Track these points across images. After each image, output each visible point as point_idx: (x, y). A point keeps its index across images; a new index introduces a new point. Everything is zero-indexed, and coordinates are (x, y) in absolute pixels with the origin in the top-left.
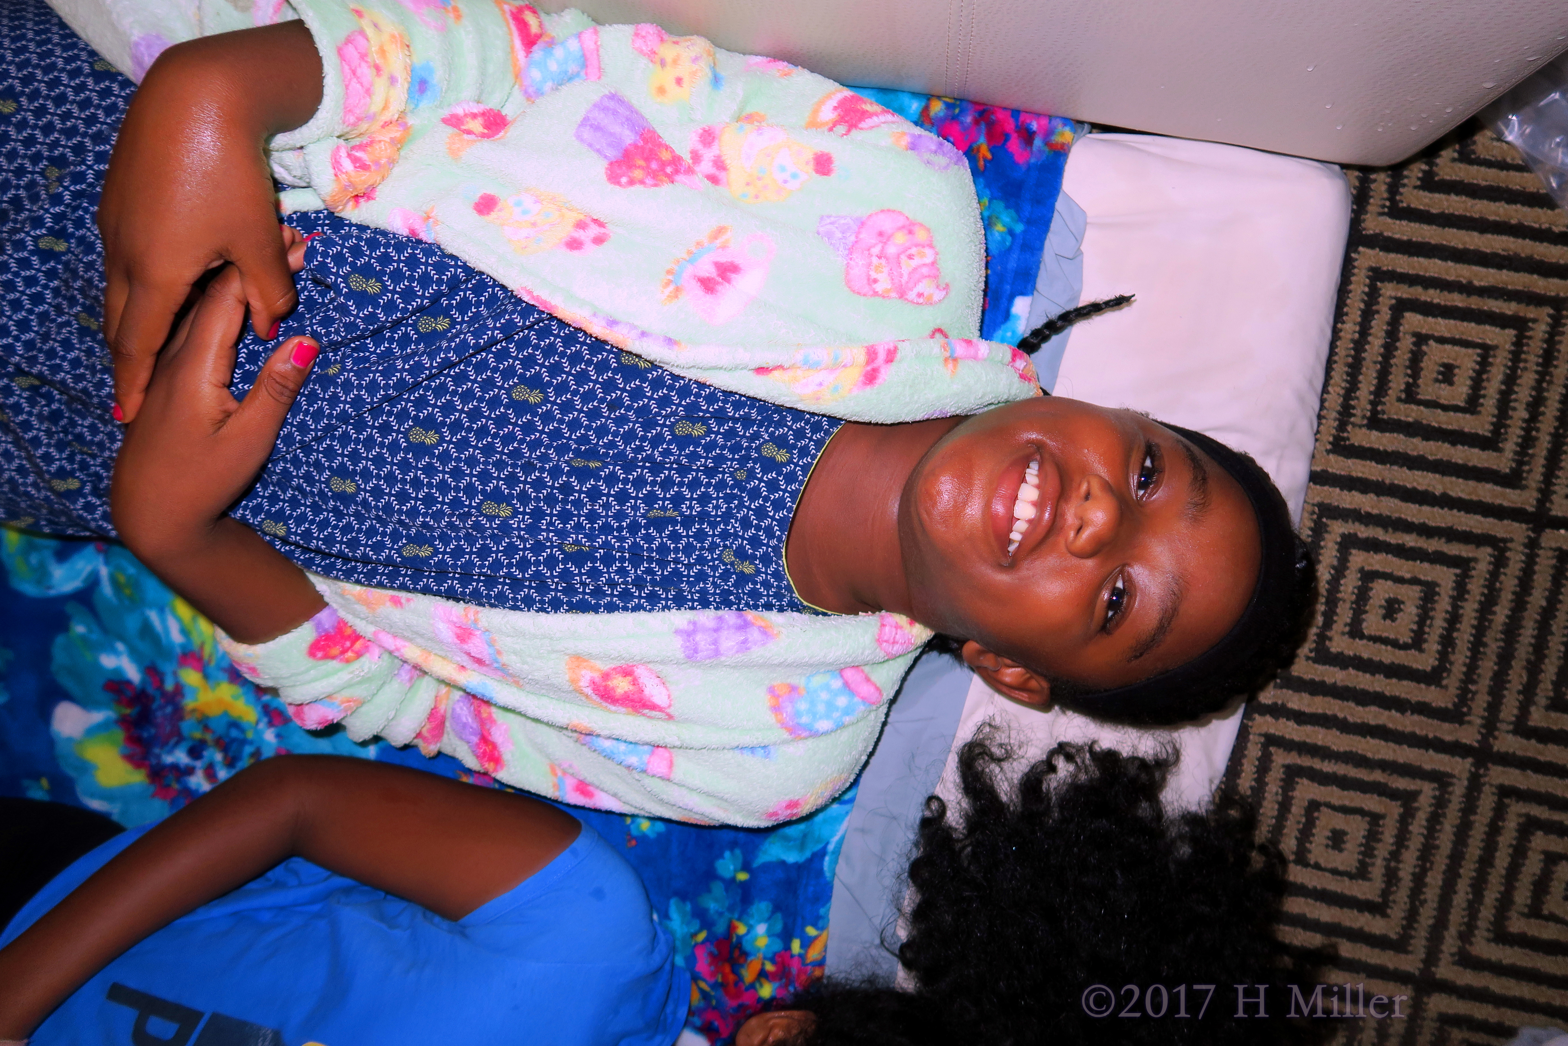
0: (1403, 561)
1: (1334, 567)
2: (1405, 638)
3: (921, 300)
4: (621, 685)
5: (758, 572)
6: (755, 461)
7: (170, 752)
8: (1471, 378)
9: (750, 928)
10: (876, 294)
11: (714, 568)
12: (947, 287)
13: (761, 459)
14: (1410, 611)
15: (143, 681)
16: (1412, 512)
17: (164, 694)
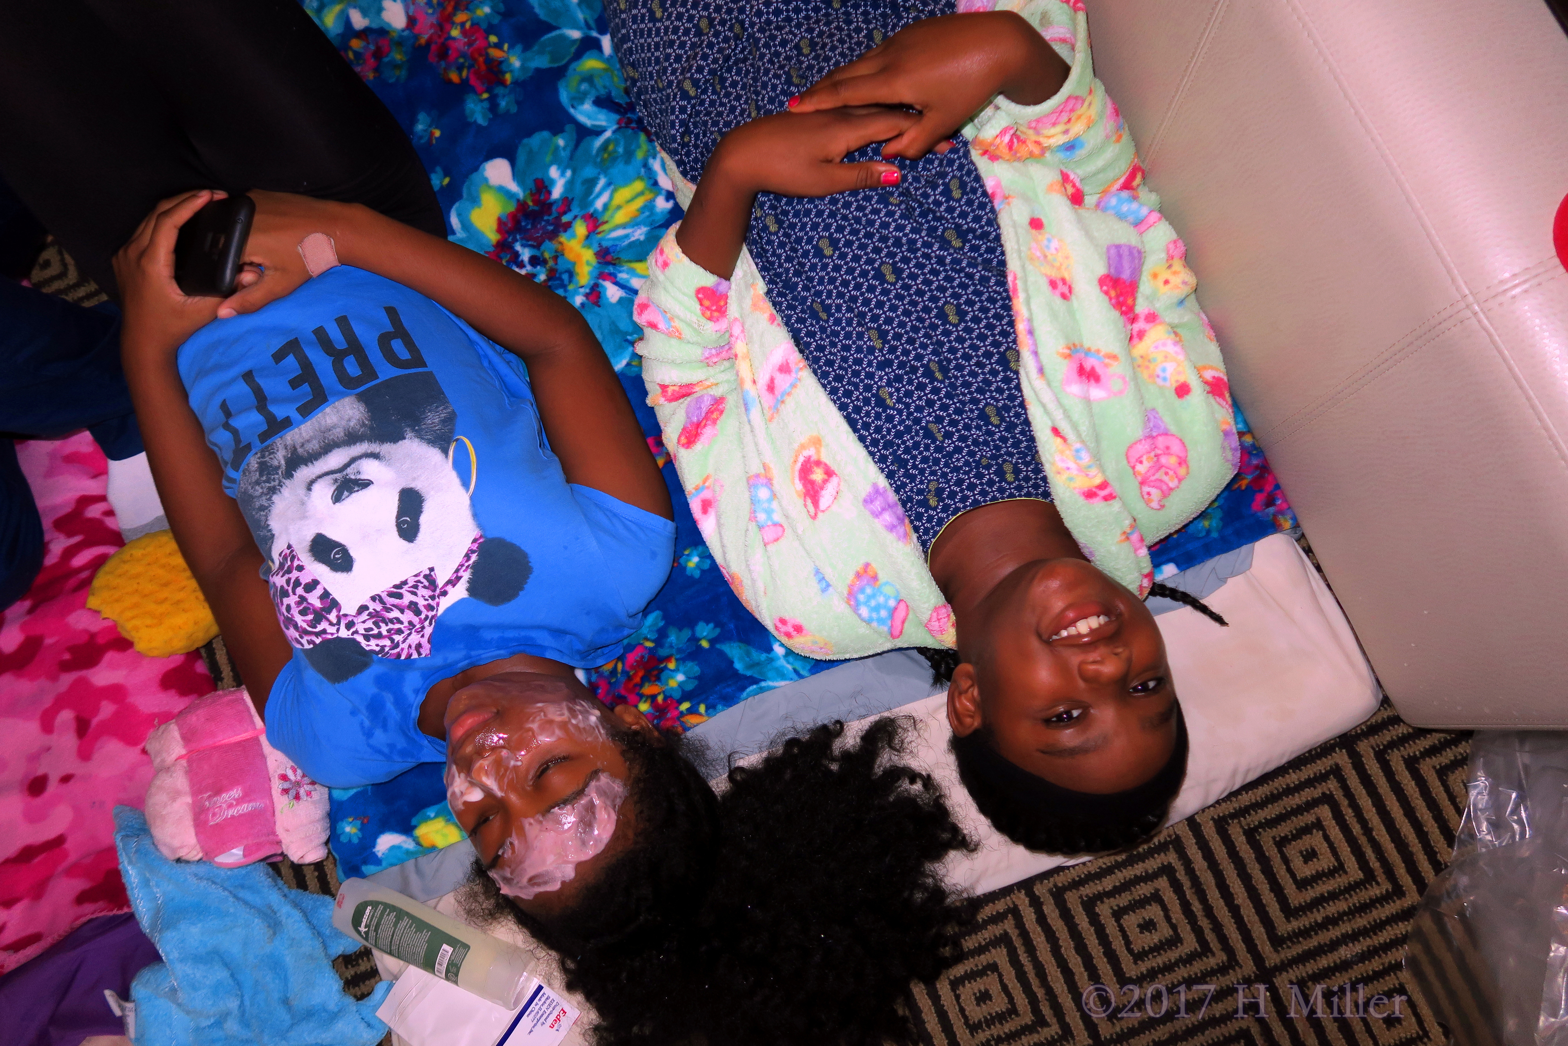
0: (1180, 912)
1: (1146, 872)
2: (1136, 948)
3: (1146, 497)
4: (818, 475)
5: (935, 509)
6: (997, 464)
7: (523, 246)
8: (1317, 872)
9: (676, 670)
10: (1133, 468)
11: (922, 482)
12: (1163, 507)
13: (1000, 466)
14: (1154, 938)
15: (555, 202)
16: (1214, 895)
17: (558, 218)
